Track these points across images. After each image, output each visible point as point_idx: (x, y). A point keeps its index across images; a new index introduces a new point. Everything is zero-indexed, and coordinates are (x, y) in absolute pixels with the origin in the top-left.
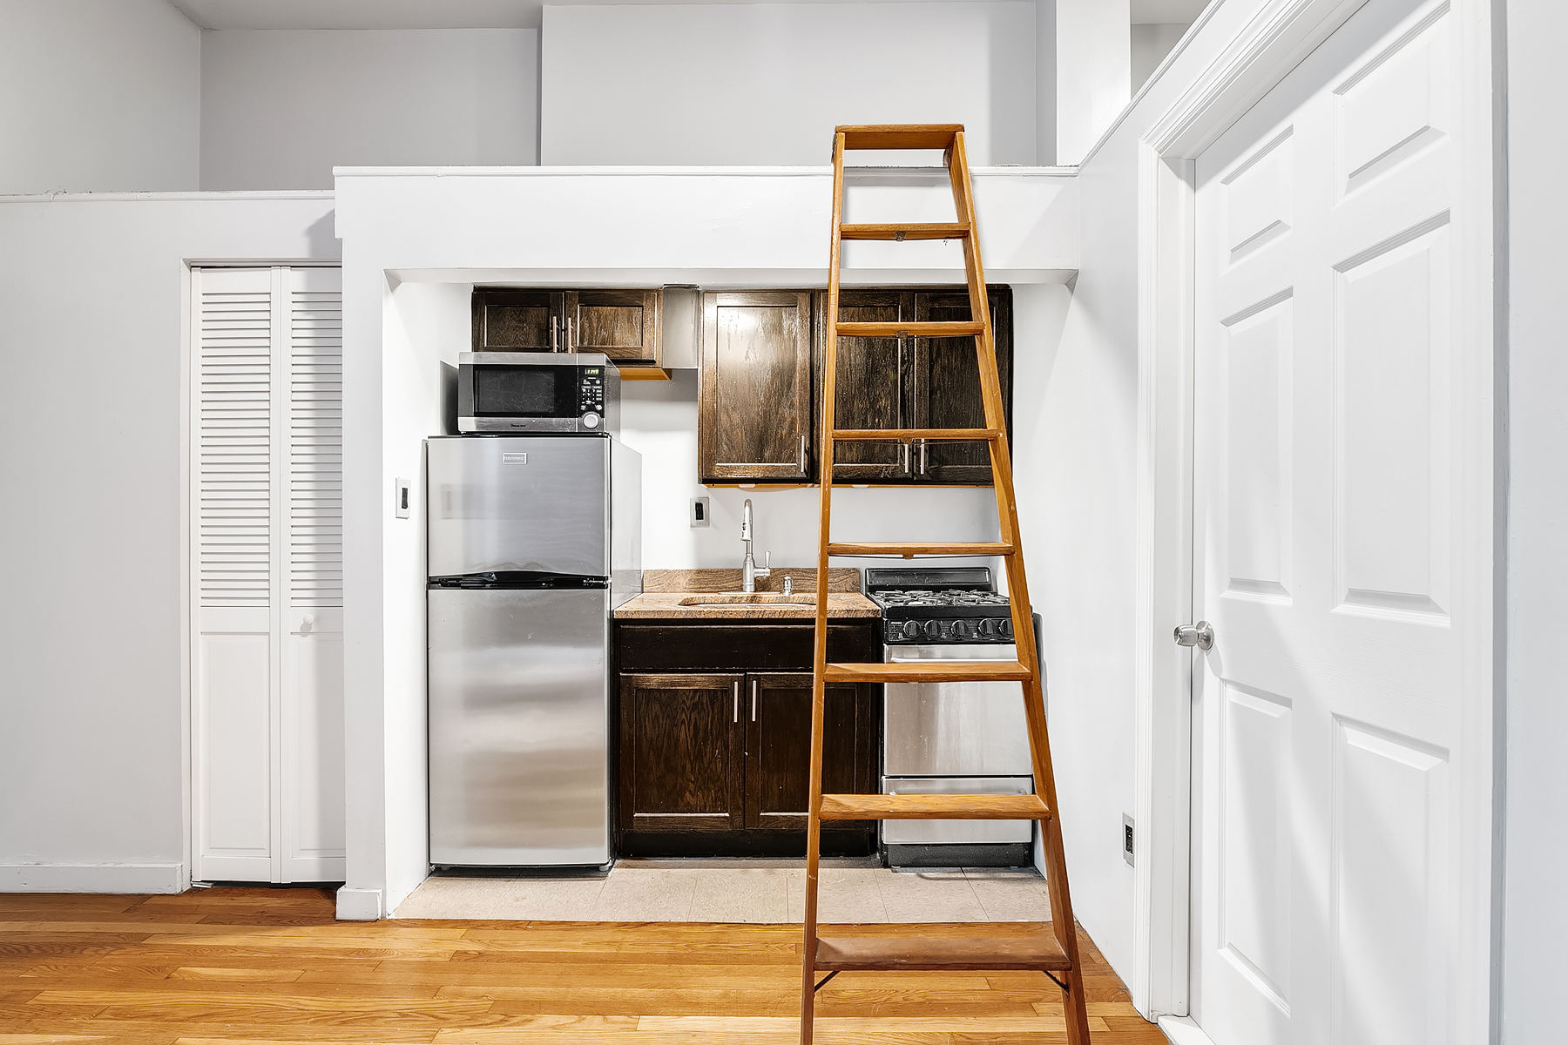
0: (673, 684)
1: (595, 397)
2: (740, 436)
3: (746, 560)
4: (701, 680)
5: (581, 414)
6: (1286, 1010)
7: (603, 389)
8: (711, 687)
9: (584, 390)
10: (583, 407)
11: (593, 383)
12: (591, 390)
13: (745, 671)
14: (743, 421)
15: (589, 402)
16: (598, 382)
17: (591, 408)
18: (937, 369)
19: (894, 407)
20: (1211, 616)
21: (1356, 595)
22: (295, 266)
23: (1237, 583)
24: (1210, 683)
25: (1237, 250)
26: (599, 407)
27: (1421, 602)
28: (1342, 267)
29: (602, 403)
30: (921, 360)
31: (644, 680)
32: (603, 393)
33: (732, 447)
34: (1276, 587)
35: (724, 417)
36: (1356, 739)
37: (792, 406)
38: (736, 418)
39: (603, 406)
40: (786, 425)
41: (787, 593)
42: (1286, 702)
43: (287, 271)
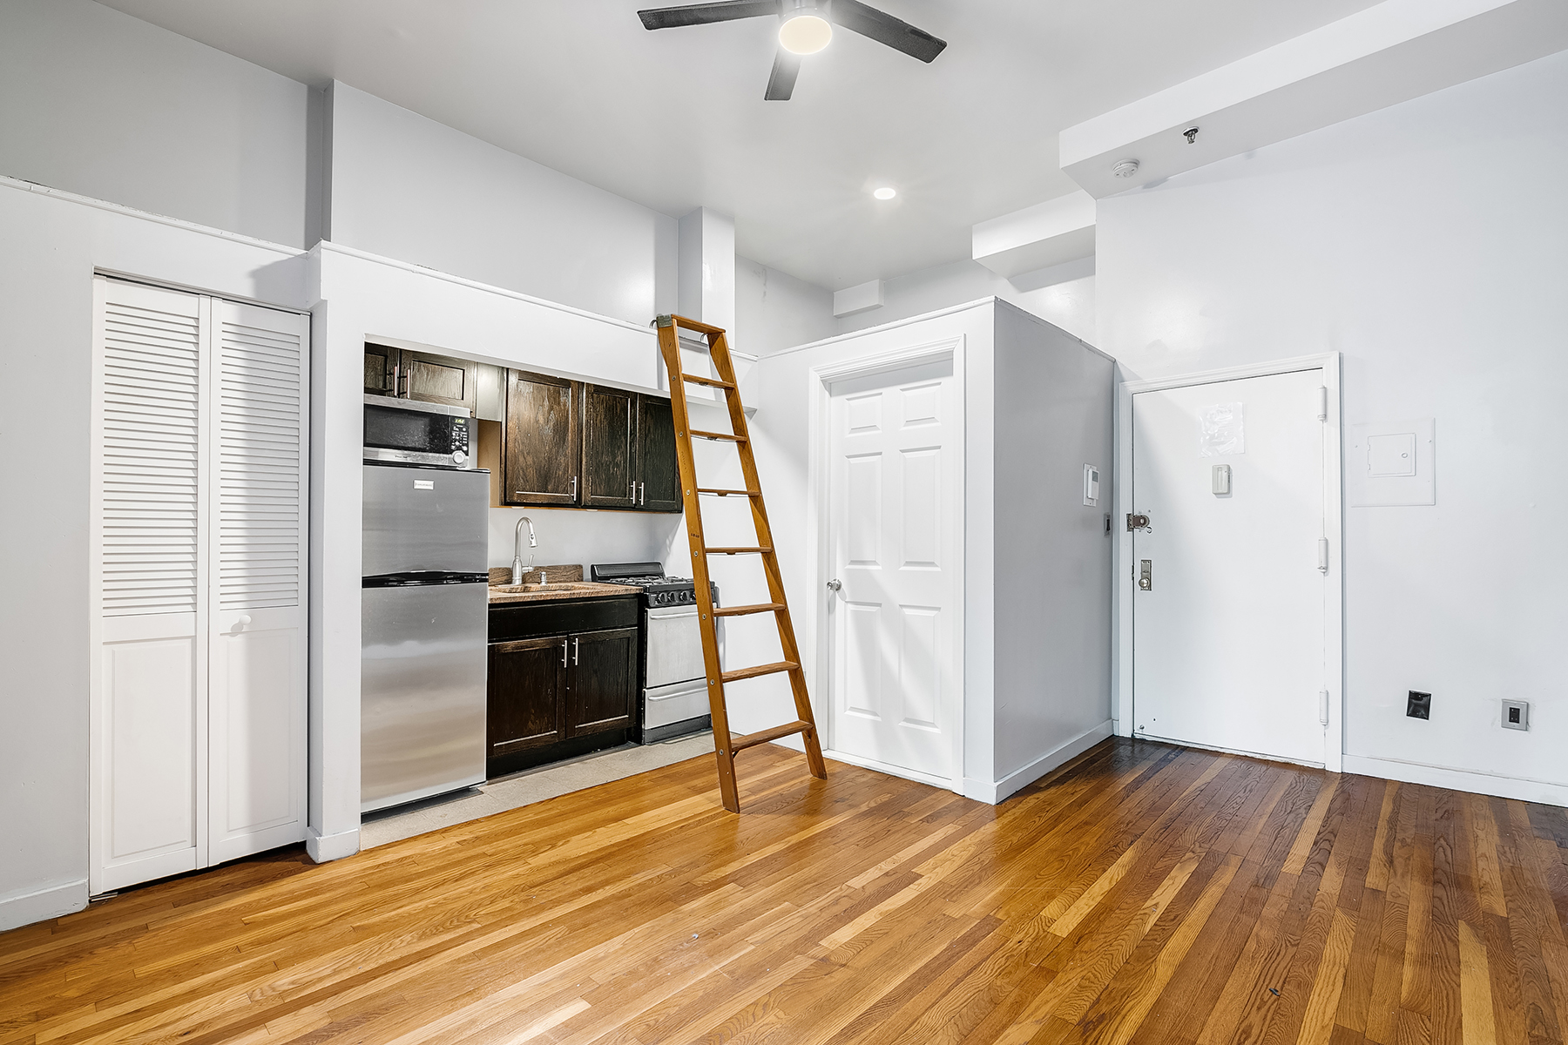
0: (522, 647)
1: (462, 440)
2: (531, 473)
3: (515, 561)
4: (540, 642)
5: (451, 452)
6: (879, 719)
7: (468, 436)
8: (547, 647)
9: (454, 434)
10: (453, 447)
11: (461, 429)
12: (459, 436)
13: (567, 634)
14: (534, 463)
15: (457, 443)
16: (464, 429)
17: (459, 448)
18: (648, 440)
19: (625, 462)
20: (840, 576)
21: (908, 563)
22: (226, 298)
23: (853, 562)
24: (839, 603)
25: (854, 430)
26: (465, 448)
27: (932, 564)
28: (902, 451)
29: (467, 445)
30: (640, 434)
31: (503, 646)
32: (468, 438)
33: (526, 481)
34: (874, 563)
35: (521, 459)
36: (907, 611)
37: (565, 455)
38: (530, 460)
39: (468, 447)
40: (562, 468)
41: (543, 584)
42: (880, 605)
43: (220, 302)
